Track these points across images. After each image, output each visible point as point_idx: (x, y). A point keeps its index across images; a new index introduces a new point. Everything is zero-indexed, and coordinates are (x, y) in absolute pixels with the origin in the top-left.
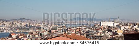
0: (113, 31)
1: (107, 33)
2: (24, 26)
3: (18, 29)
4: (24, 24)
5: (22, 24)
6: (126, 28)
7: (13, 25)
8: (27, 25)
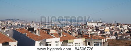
0: (100, 30)
1: (96, 31)
2: (17, 25)
3: (12, 28)
4: (17, 23)
5: (15, 23)
6: (111, 27)
7: (8, 24)
8: (19, 24)
